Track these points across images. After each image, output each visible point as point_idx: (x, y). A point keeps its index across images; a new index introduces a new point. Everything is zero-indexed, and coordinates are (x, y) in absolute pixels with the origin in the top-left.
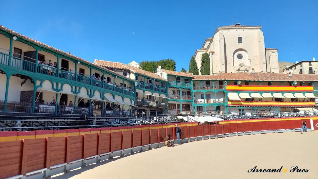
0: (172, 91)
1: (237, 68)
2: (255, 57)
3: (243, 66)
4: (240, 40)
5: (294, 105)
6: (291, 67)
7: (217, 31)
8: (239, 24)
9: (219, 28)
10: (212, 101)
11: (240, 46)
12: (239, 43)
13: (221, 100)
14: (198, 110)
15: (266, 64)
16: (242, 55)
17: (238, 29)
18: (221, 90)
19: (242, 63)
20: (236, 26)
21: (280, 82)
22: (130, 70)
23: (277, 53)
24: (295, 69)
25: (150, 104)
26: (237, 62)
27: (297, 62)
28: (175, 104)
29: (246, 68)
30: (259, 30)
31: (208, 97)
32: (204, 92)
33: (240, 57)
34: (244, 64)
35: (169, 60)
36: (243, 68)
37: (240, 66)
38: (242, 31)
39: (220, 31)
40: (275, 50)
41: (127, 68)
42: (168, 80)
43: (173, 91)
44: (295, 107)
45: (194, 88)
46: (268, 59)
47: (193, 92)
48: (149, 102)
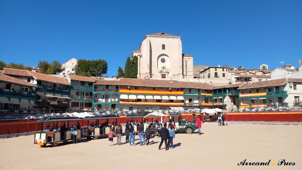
0: (76, 92)
1: (160, 70)
2: (175, 61)
3: (165, 69)
4: (164, 47)
5: (168, 105)
6: (203, 71)
7: (145, 38)
8: (164, 33)
9: (147, 35)
10: (109, 100)
11: (163, 52)
12: (162, 49)
13: (117, 100)
14: (98, 107)
15: (182, 68)
16: (164, 59)
17: (163, 37)
18: (117, 93)
19: (164, 66)
20: (161, 34)
21: (160, 88)
22: (33, 77)
23: (193, 60)
24: (206, 73)
25: (51, 103)
26: (161, 64)
27: (207, 68)
28: (79, 103)
29: (167, 70)
30: (179, 39)
31: (106, 97)
32: (103, 93)
33: (163, 61)
34: (166, 67)
35: (102, 60)
36: (165, 71)
37: (163, 69)
38: (165, 39)
39: (148, 38)
40: (191, 56)
41: (31, 76)
42: (71, 84)
43: (78, 92)
44: (169, 106)
45: (95, 91)
46: (185, 64)
47: (94, 93)
48: (50, 102)
